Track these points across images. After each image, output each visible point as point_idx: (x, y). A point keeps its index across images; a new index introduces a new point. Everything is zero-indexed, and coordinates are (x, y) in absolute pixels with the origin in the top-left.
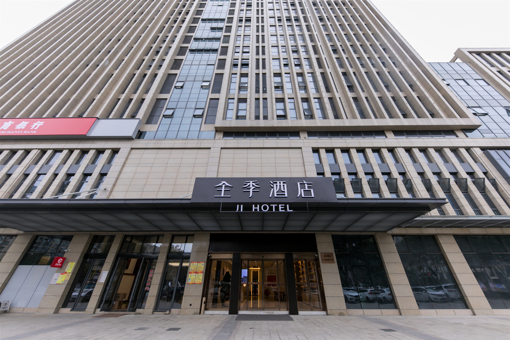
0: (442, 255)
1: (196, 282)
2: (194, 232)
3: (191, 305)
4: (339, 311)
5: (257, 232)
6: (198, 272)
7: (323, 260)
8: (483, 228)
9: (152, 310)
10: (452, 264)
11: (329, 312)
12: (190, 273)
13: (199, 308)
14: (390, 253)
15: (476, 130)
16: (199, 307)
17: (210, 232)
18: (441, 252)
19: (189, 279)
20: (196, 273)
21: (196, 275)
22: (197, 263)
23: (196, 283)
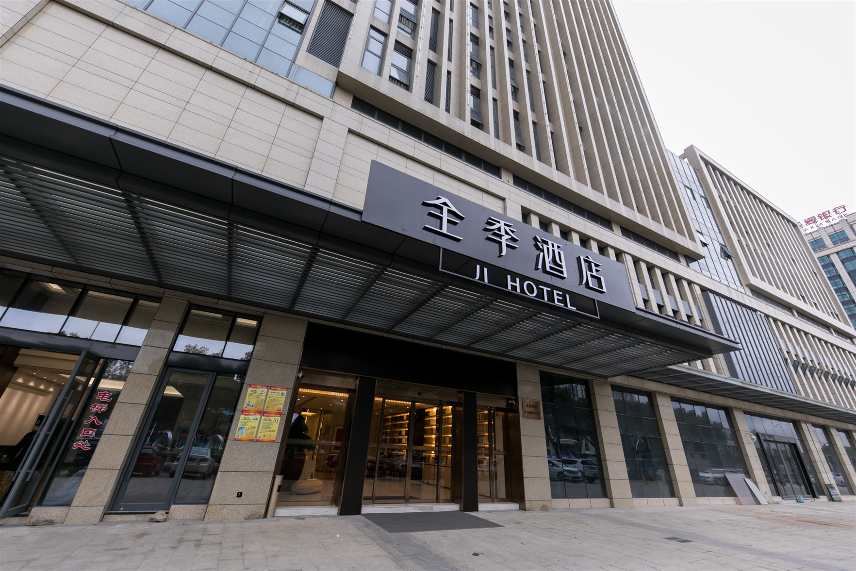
0: (656, 421)
1: (261, 436)
2: (263, 310)
3: (240, 495)
4: (541, 503)
5: (416, 341)
6: (267, 413)
7: (524, 412)
8: (697, 391)
9: (101, 510)
10: (667, 436)
11: (527, 505)
12: (243, 412)
13: (265, 503)
14: (607, 411)
15: (696, 262)
16: (265, 501)
17: (306, 318)
18: (655, 418)
19: (242, 428)
20: (263, 413)
21: (261, 418)
22: (265, 390)
23: (261, 439)
